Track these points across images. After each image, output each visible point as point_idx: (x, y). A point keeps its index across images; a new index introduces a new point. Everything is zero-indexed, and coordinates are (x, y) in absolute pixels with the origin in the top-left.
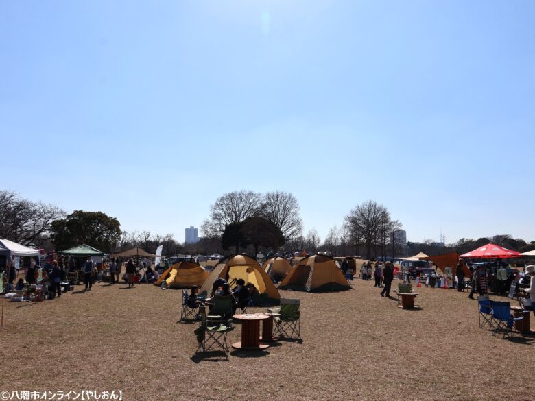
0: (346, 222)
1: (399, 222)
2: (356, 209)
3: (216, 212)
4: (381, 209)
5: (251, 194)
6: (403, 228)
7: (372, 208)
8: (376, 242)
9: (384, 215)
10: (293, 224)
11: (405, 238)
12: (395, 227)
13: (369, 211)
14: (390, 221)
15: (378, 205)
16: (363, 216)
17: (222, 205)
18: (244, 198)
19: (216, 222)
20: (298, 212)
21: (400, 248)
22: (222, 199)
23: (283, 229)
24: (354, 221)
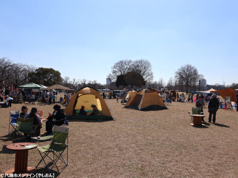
0: (176, 74)
1: (202, 75)
2: (181, 68)
3: (114, 70)
4: (193, 68)
5: (130, 61)
6: (204, 78)
7: (189, 68)
8: (191, 84)
9: (195, 71)
10: (149, 75)
11: (206, 83)
12: (201, 77)
13: (187, 69)
14: (198, 74)
15: (192, 66)
16: (184, 71)
17: (117, 67)
18: (127, 63)
19: (114, 74)
20: (151, 69)
21: (203, 87)
22: (117, 64)
23: (144, 77)
24: (180, 74)
